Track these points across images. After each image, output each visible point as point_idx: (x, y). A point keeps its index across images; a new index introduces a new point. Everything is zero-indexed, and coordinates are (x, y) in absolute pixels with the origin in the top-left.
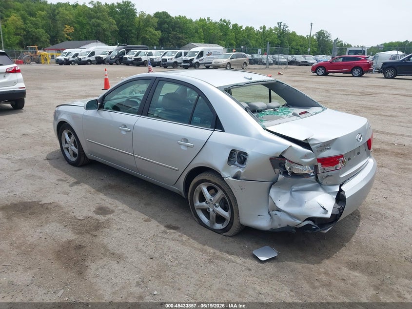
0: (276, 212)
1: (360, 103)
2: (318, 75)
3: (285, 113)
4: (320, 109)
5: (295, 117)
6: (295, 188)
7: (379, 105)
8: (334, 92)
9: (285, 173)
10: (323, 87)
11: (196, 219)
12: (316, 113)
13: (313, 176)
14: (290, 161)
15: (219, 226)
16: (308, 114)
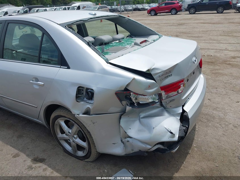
0: (128, 139)
1: (179, 30)
2: (151, 15)
3: (129, 43)
4: (157, 37)
5: (137, 47)
6: (142, 115)
7: (190, 30)
8: (162, 25)
9: (132, 104)
10: (155, 22)
11: (61, 148)
12: (154, 41)
13: (157, 102)
14: (134, 93)
15: (80, 154)
16: (148, 43)
